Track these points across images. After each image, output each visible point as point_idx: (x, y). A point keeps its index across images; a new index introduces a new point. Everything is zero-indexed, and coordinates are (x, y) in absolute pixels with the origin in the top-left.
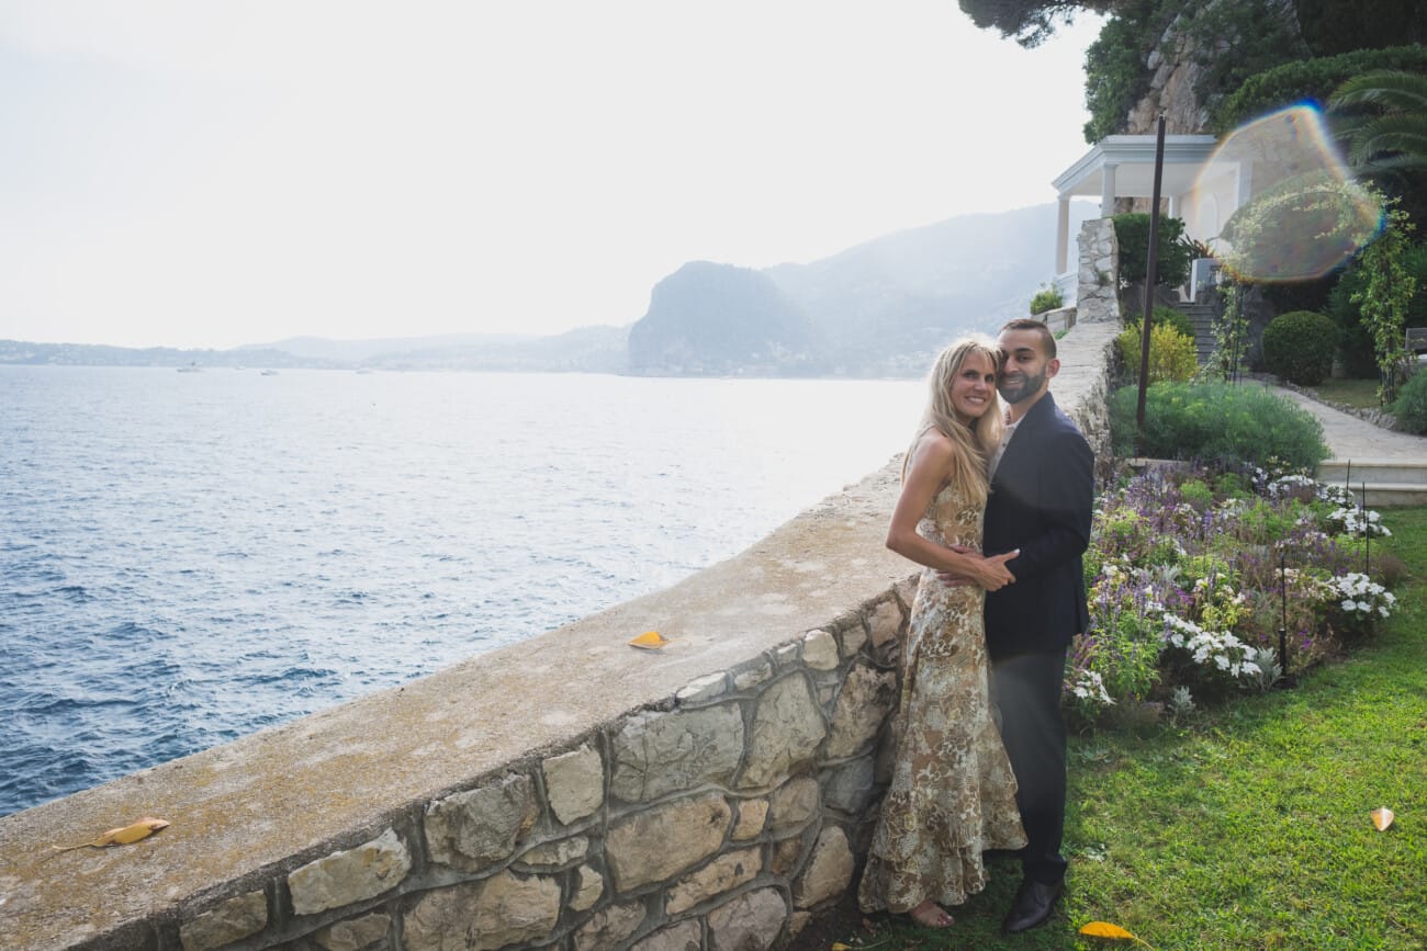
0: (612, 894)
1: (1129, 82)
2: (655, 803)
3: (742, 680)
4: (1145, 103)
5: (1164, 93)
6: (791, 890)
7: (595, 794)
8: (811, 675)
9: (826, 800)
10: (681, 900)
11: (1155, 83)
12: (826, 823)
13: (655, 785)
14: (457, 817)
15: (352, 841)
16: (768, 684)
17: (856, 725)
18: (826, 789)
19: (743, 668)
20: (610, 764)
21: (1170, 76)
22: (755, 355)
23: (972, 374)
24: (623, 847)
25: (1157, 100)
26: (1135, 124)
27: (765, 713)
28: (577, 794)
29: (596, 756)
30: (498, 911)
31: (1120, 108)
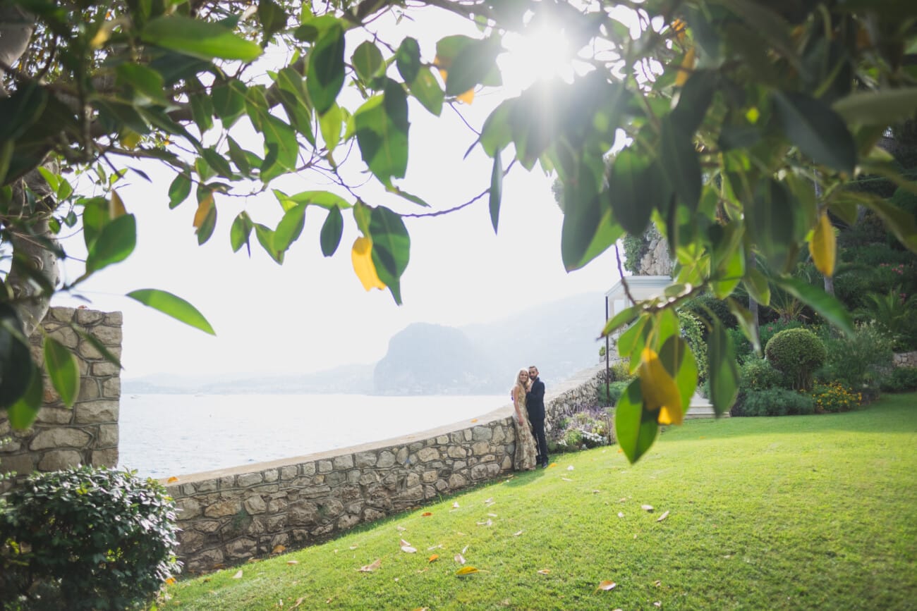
0: (473, 455)
1: (639, 246)
2: (479, 441)
3: (491, 424)
4: (647, 256)
5: (655, 252)
6: (501, 465)
7: (471, 438)
8: (503, 426)
9: (506, 450)
10: (483, 460)
11: (651, 247)
12: (506, 455)
13: (479, 438)
14: (454, 435)
15: (443, 435)
16: (495, 426)
17: (510, 438)
18: (506, 449)
19: (492, 422)
20: (473, 433)
21: (657, 244)
22: (455, 381)
23: (523, 375)
24: (474, 447)
25: (652, 255)
26: (644, 265)
27: (495, 431)
28: (469, 437)
29: (471, 432)
30: (459, 451)
31: (636, 257)
